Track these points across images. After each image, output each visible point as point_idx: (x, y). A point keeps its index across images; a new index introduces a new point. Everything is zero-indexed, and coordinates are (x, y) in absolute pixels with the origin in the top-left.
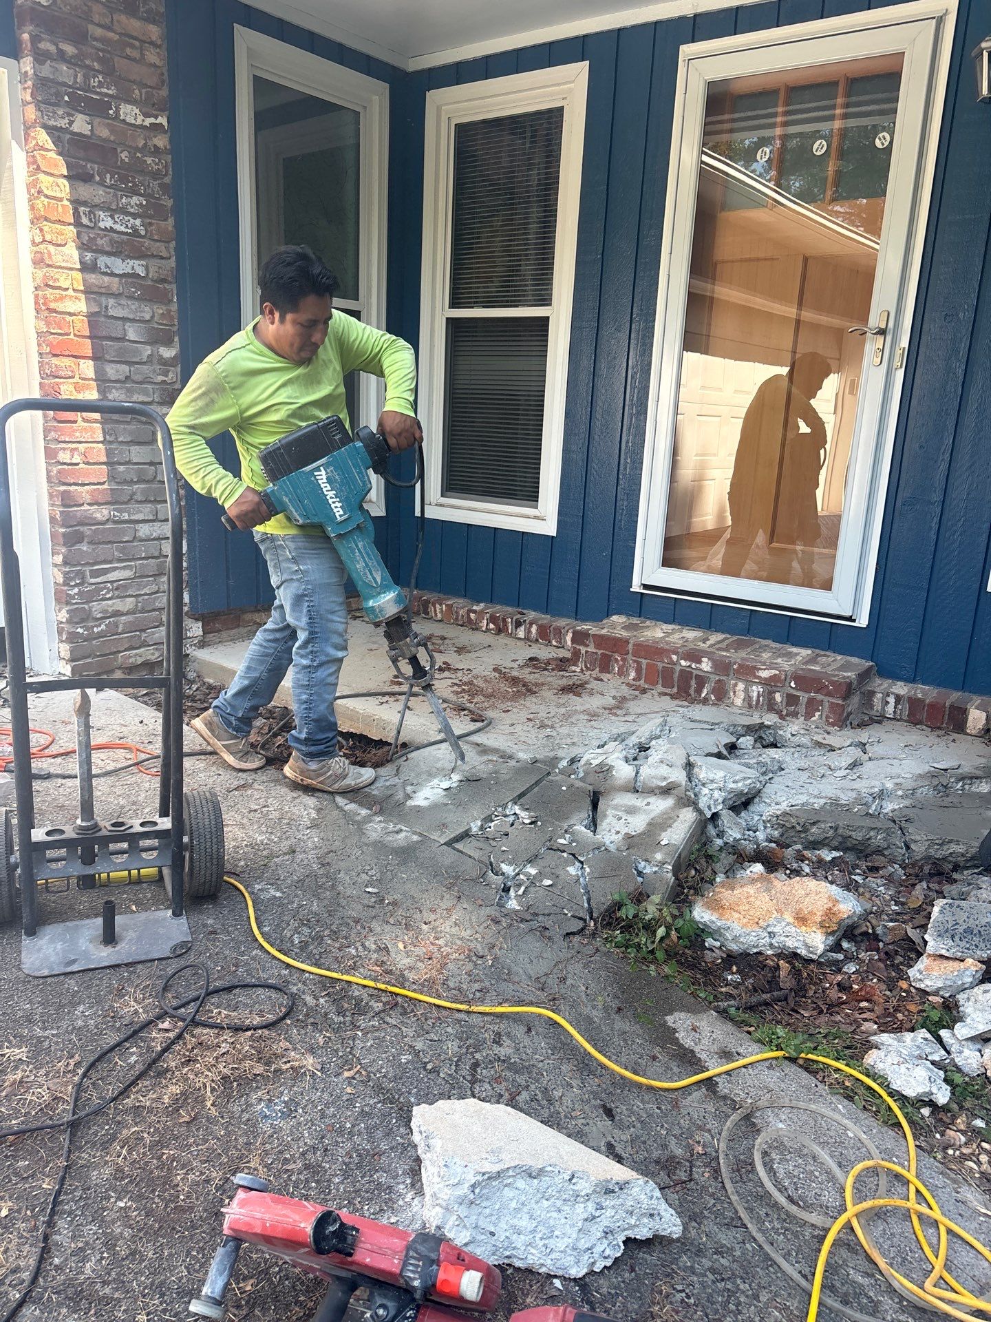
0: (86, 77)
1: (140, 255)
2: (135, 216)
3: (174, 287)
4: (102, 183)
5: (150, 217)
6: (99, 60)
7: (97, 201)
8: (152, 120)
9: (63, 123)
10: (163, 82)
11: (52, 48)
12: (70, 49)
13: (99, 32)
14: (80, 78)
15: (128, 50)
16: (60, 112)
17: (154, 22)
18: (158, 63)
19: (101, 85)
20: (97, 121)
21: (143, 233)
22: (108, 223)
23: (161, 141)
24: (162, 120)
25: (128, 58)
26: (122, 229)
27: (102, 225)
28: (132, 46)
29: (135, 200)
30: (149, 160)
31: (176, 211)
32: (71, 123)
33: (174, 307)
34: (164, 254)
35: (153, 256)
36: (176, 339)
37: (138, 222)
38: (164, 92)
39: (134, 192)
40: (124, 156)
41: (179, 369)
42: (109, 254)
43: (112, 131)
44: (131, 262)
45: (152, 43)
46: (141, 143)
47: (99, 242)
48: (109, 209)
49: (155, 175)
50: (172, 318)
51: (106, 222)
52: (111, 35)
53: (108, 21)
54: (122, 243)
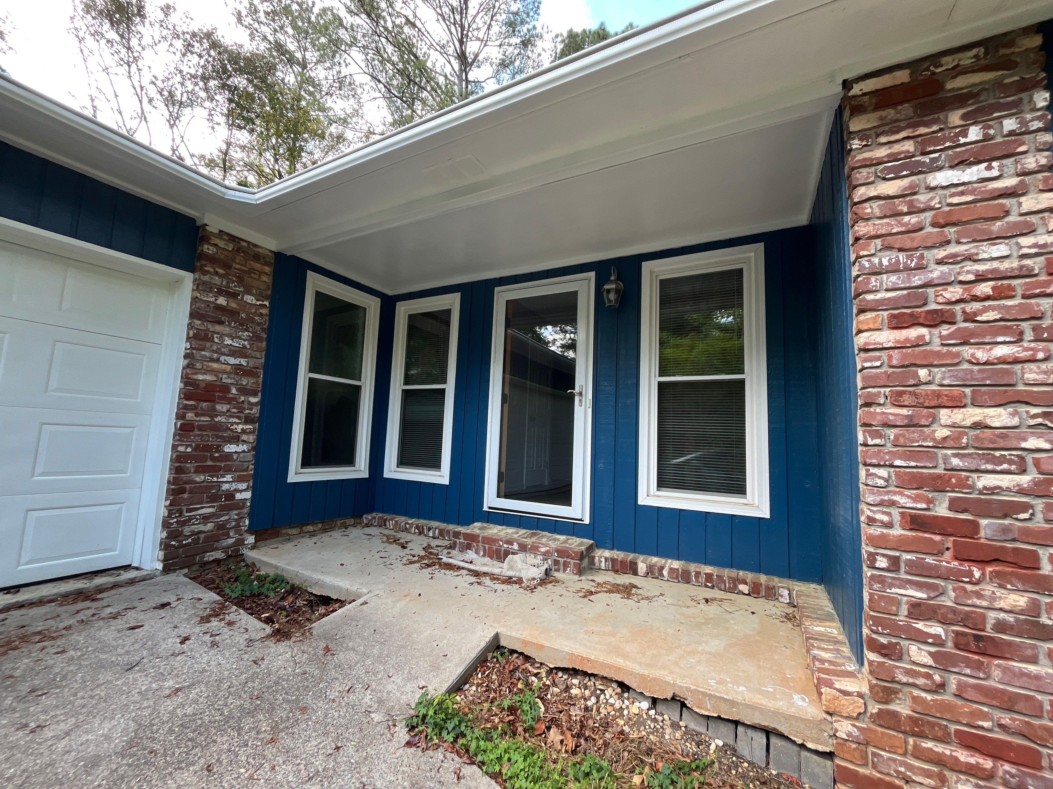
0: (228, 283)
1: (244, 356)
2: (245, 340)
3: (262, 371)
4: (229, 325)
5: (254, 341)
6: (236, 277)
7: (225, 332)
8: (261, 302)
9: (212, 299)
10: (269, 289)
11: (212, 270)
12: (221, 271)
13: (238, 266)
14: (224, 283)
15: (253, 275)
16: (211, 295)
17: (268, 266)
18: (267, 280)
19: (235, 286)
20: (230, 300)
21: (248, 347)
22: (230, 342)
23: (264, 311)
24: (267, 303)
25: (252, 278)
26: (237, 345)
27: (226, 343)
28: (255, 273)
29: (246, 333)
30: (257, 318)
31: (268, 339)
32: (216, 300)
33: (260, 380)
34: (259, 356)
35: (252, 357)
36: (260, 394)
37: (246, 343)
38: (269, 292)
39: (247, 330)
40: (243, 315)
41: (259, 407)
42: (227, 355)
43: (238, 305)
44: (239, 359)
45: (265, 273)
46: (253, 311)
47: (223, 350)
48: (231, 336)
49: (259, 324)
50: (259, 384)
51: (228, 341)
52: (244, 268)
53: (244, 263)
54: (236, 351)
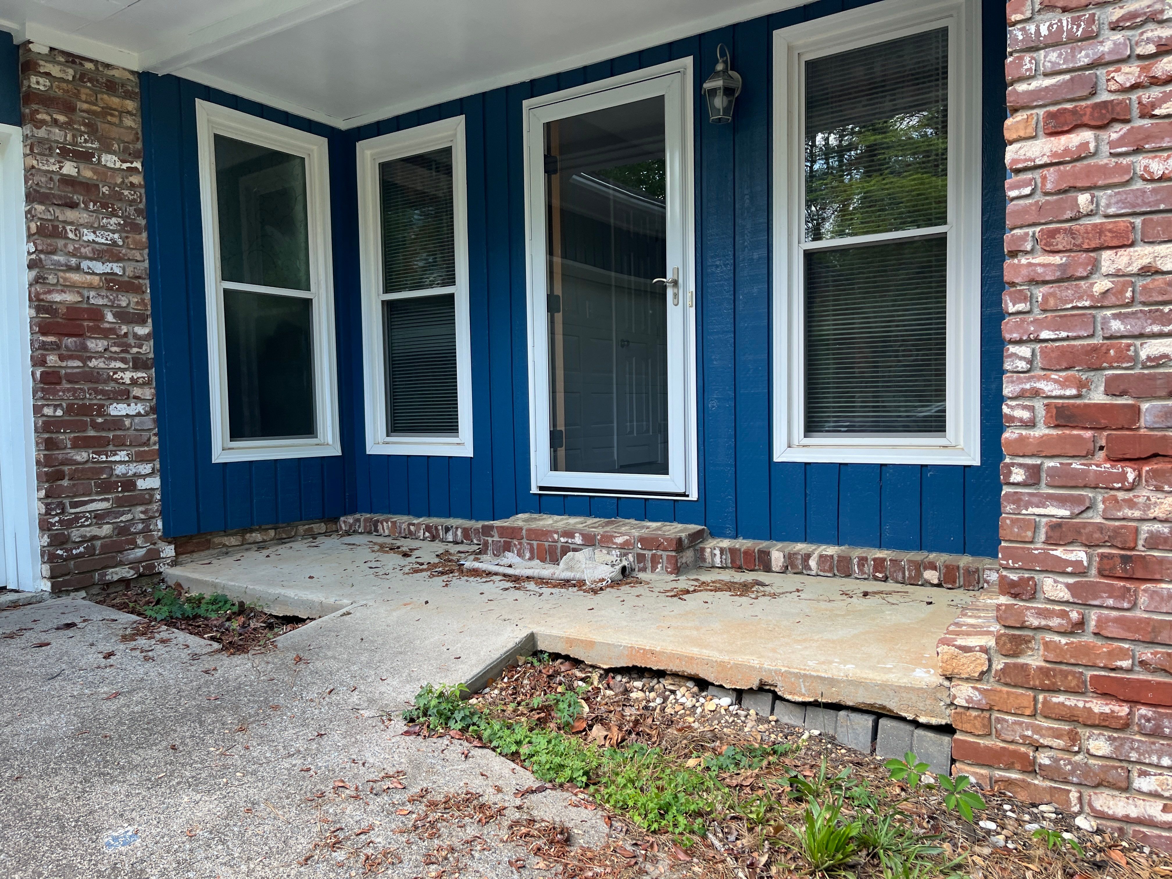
0: (74, 136)
1: (118, 259)
2: (113, 232)
3: (147, 282)
4: (86, 208)
5: (127, 232)
6: (85, 125)
7: (81, 221)
8: (129, 165)
9: (55, 168)
10: (138, 139)
11: (48, 118)
12: (62, 118)
13: (85, 106)
14: (69, 137)
15: (109, 118)
16: (52, 160)
17: (131, 98)
18: (133, 125)
19: (86, 141)
20: (82, 166)
21: (121, 243)
22: (91, 237)
23: (136, 179)
24: (138, 165)
25: (109, 123)
26: (103, 241)
27: (85, 238)
28: (112, 115)
29: (114, 220)
30: (126, 193)
31: (149, 227)
32: (61, 168)
33: (147, 297)
34: (139, 258)
35: (129, 259)
36: (150, 320)
37: (116, 236)
38: (139, 145)
39: (114, 214)
40: (105, 190)
41: (152, 343)
42: (91, 259)
43: (95, 172)
44: (110, 265)
45: (128, 112)
46: (119, 181)
47: (83, 250)
48: (92, 227)
49: (132, 202)
50: (145, 305)
51: (88, 236)
52: (95, 108)
53: (93, 99)
54: (103, 251)
